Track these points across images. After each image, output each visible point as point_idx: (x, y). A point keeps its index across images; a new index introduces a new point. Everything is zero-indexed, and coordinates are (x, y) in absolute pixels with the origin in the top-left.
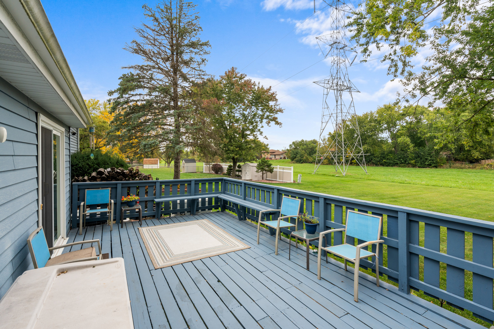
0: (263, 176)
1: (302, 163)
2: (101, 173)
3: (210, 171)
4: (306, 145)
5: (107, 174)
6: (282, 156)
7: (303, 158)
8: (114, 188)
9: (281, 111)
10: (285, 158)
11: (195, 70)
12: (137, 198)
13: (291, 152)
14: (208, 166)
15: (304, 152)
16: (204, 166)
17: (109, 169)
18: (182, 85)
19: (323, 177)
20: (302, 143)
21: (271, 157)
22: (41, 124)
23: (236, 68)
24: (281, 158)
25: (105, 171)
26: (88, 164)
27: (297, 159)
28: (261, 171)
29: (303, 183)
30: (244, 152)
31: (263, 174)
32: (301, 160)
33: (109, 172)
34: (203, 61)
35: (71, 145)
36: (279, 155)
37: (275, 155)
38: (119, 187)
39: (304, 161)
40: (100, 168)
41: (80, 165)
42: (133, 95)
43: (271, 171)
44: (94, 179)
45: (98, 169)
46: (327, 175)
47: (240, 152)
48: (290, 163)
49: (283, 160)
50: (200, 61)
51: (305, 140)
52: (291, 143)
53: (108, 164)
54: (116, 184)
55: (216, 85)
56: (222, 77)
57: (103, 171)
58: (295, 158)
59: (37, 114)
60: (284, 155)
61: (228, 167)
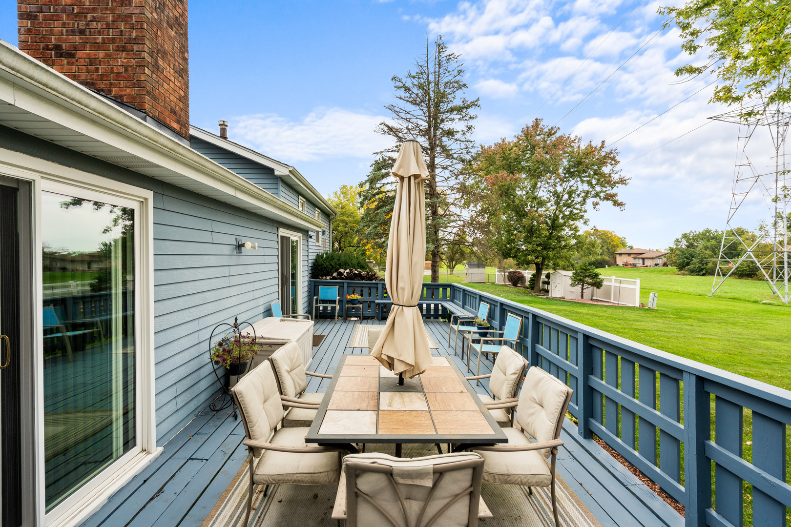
0: (582, 292)
1: (704, 275)
2: (340, 274)
3: (505, 282)
4: (714, 238)
5: (346, 275)
6: (659, 261)
7: (706, 264)
8: (341, 287)
9: (623, 181)
10: (665, 265)
11: (460, 141)
12: (359, 297)
13: (678, 252)
14: (503, 273)
15: (711, 253)
16: (497, 273)
17: (348, 271)
18: (442, 165)
19: (731, 303)
20: (706, 236)
21: (636, 261)
22: (280, 234)
23: (541, 120)
24: (656, 265)
25: (344, 272)
26: (331, 265)
27: (691, 267)
28: (578, 284)
29: (659, 309)
30: (551, 254)
31: (583, 289)
32: (702, 270)
33: (347, 273)
34: (469, 128)
35: (310, 247)
36: (652, 258)
37: (643, 259)
38: (345, 285)
39: (709, 271)
40: (341, 268)
41: (325, 265)
42: (384, 184)
43: (598, 285)
44: (334, 278)
45: (339, 269)
46: (741, 300)
47: (545, 252)
48: (674, 274)
49: (661, 268)
50: (465, 129)
51: (713, 230)
52: (679, 236)
53: (349, 265)
54: (343, 283)
55: (509, 150)
56: (518, 138)
57: (343, 272)
58: (688, 264)
59: (278, 228)
60: (665, 260)
61: (531, 276)
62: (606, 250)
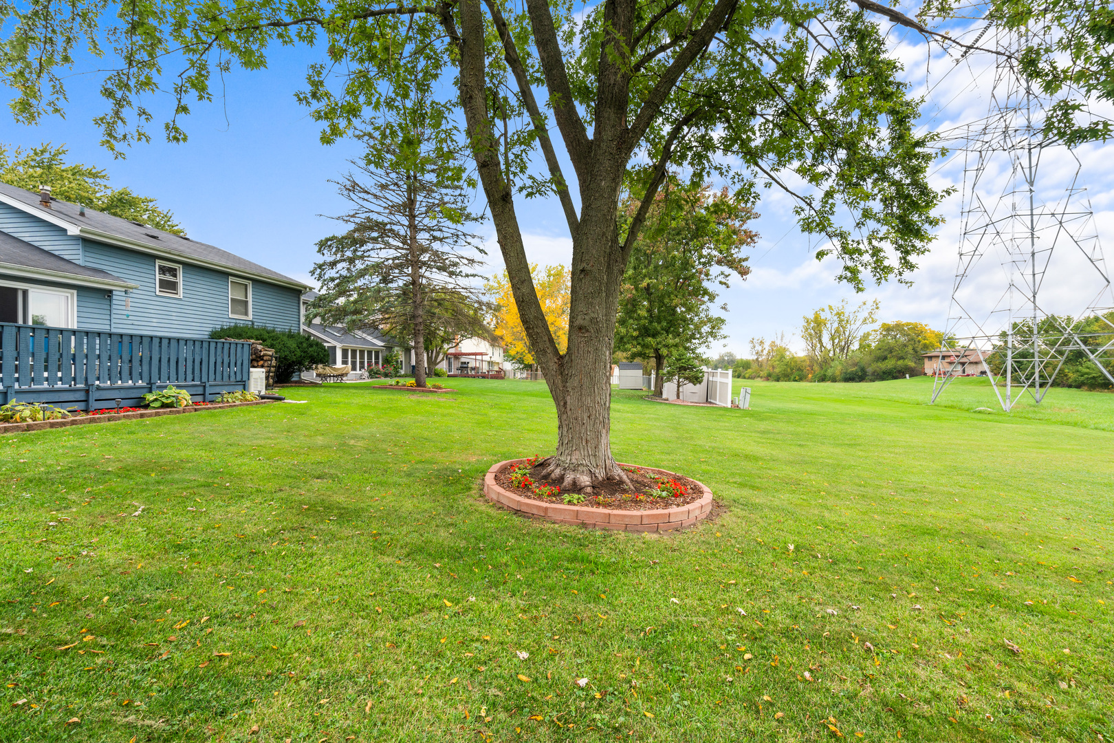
0: (678, 390)
21: (953, 368)
24: (983, 373)
29: (755, 409)
31: (678, 386)
36: (976, 363)
37: (965, 364)
46: (954, 408)
62: (911, 352)
